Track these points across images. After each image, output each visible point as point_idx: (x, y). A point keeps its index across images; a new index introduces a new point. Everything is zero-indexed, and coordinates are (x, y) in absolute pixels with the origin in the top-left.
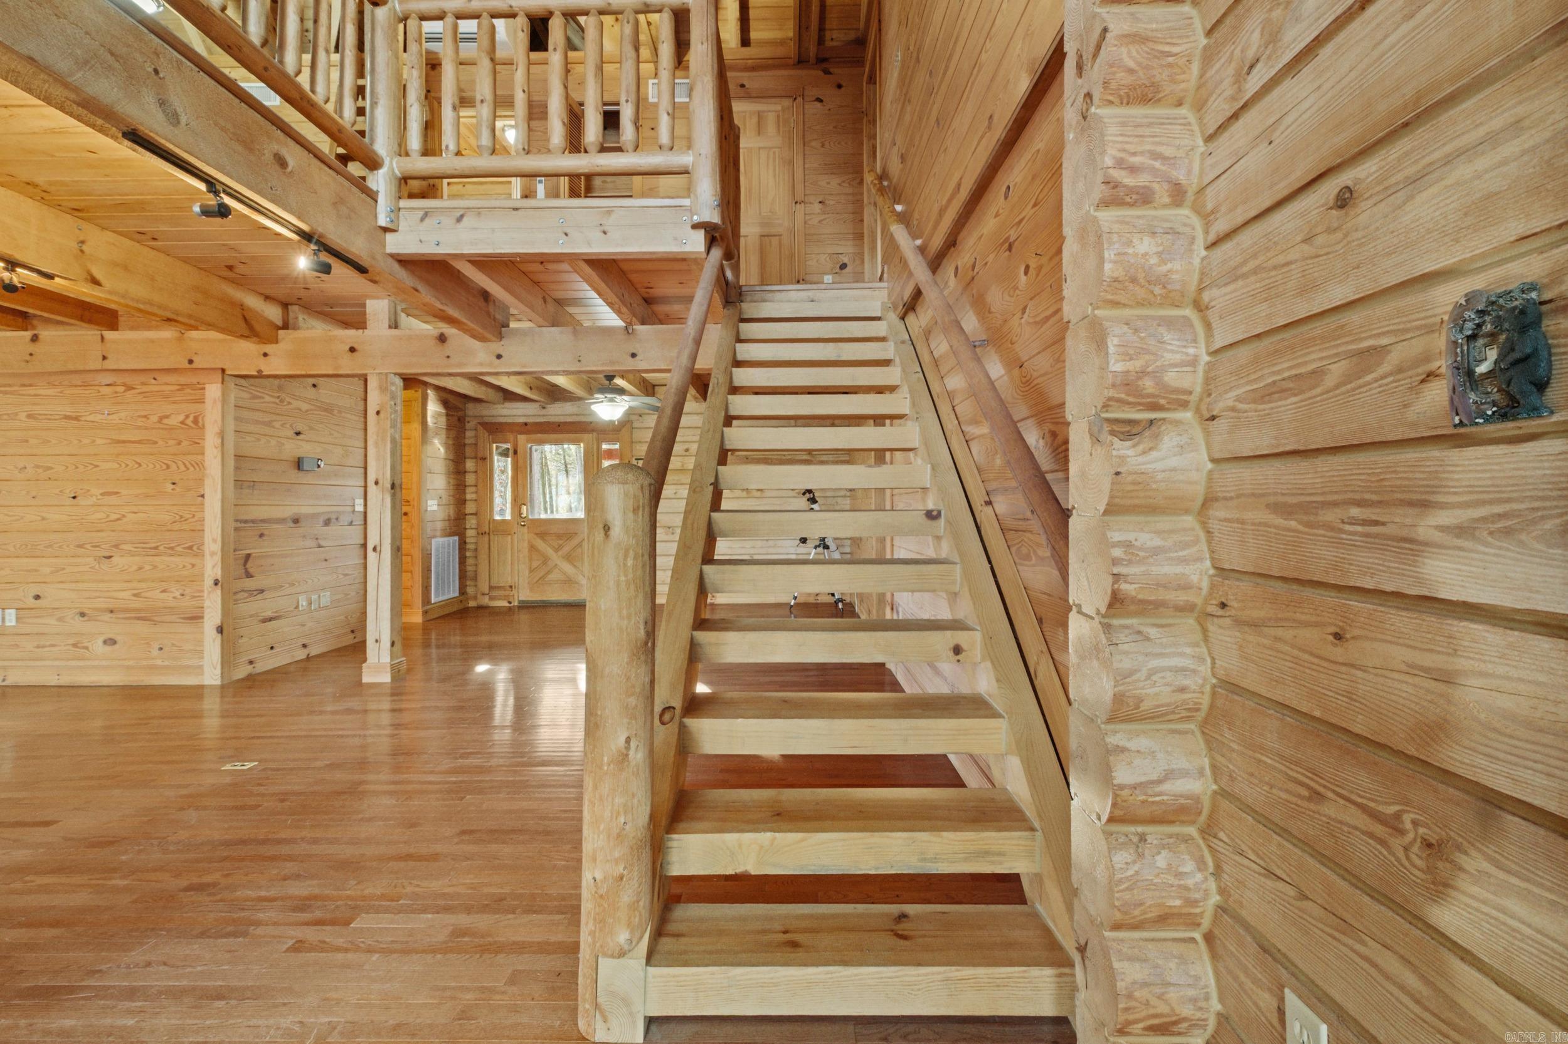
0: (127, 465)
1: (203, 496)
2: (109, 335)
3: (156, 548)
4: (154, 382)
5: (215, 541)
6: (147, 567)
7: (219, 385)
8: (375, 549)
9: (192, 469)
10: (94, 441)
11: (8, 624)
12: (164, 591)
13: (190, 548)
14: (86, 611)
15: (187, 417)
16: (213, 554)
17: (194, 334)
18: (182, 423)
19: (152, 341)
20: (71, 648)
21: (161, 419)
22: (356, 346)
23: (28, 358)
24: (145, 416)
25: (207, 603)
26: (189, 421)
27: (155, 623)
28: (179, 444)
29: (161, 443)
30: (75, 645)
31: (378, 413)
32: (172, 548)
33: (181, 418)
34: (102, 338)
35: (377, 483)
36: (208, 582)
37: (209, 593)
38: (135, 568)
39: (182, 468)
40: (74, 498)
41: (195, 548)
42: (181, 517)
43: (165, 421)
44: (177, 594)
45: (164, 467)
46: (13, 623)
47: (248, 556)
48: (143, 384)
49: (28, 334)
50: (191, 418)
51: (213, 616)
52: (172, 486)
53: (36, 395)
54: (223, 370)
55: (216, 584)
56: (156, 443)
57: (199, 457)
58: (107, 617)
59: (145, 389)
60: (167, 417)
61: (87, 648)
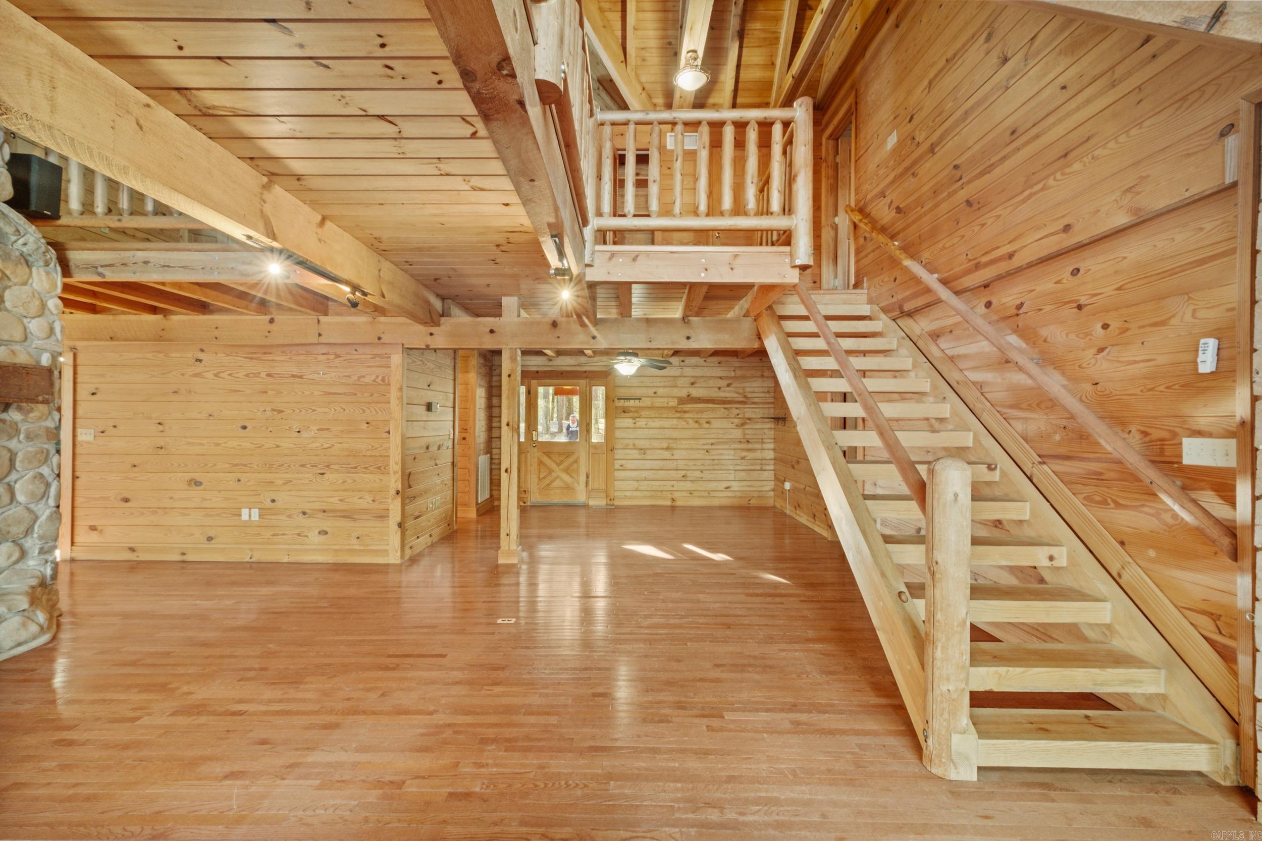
0: (335, 410)
1: (389, 432)
2: (323, 319)
3: (356, 468)
4: (355, 352)
5: (397, 464)
6: (349, 481)
7: (401, 355)
8: (506, 471)
9: (380, 413)
10: (313, 393)
11: (253, 519)
12: (360, 498)
13: (379, 468)
14: (308, 511)
15: (377, 377)
16: (395, 473)
17: (382, 319)
18: (374, 381)
19: (353, 324)
20: (296, 536)
21: (360, 377)
22: (494, 329)
23: (267, 334)
24: (348, 376)
25: (391, 507)
26: (379, 380)
27: (355, 520)
28: (372, 395)
29: (359, 395)
30: (299, 535)
31: (509, 376)
32: (366, 468)
33: (373, 377)
34: (319, 321)
35: (508, 425)
36: (393, 492)
37: (393, 499)
38: (341, 481)
39: (374, 412)
40: (299, 432)
41: (382, 468)
42: (373, 446)
43: (362, 380)
44: (370, 500)
45: (361, 411)
46: (257, 519)
47: (410, 474)
48: (348, 353)
49: (268, 318)
50: (380, 378)
51: (395, 515)
52: (367, 425)
53: (273, 360)
54: (403, 345)
55: (397, 494)
56: (356, 394)
57: (387, 405)
58: (321, 515)
59: (348, 357)
60: (364, 377)
61: (306, 536)
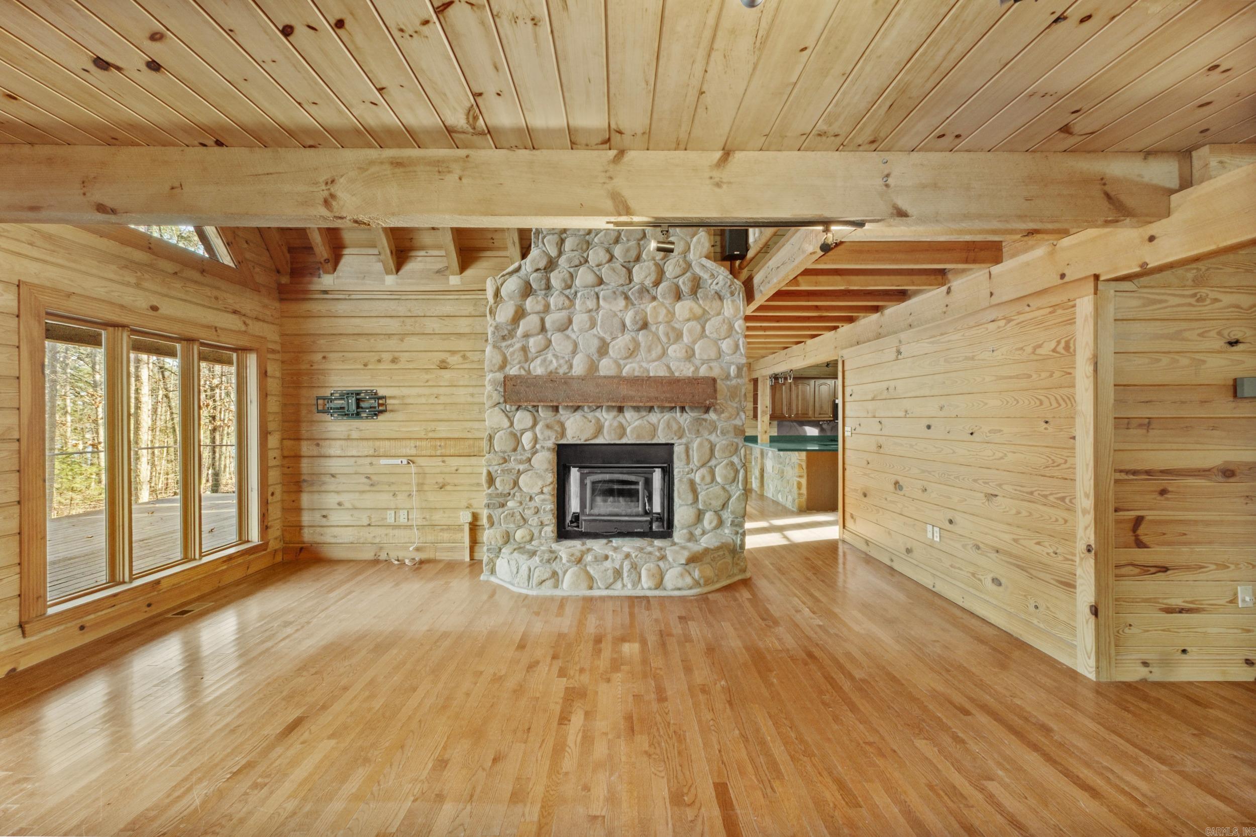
0: (1008, 402)
1: (1074, 438)
2: (996, 269)
3: (1032, 493)
4: (1027, 309)
5: (1087, 496)
6: (1024, 513)
7: (1091, 297)
9: (1063, 405)
10: (984, 379)
11: (935, 539)
12: (1038, 543)
13: (1063, 499)
14: (981, 546)
15: (1059, 342)
16: (1085, 512)
17: (1066, 242)
18: (1054, 350)
19: (1028, 264)
20: (969, 575)
21: (1035, 348)
23: (945, 310)
24: (1022, 349)
25: (1079, 572)
26: (1060, 349)
27: (1032, 577)
28: (1051, 376)
29: (1034, 376)
30: (973, 574)
32: (1045, 496)
33: (1053, 344)
34: (990, 275)
36: (1081, 546)
37: (1082, 559)
38: (1014, 511)
39: (1055, 405)
40: (972, 434)
41: (1067, 500)
42: (1054, 462)
43: (1039, 351)
44: (1051, 551)
45: (1038, 403)
46: (938, 540)
47: (1139, 520)
48: (1019, 313)
49: (945, 288)
50: (1063, 344)
51: (1086, 594)
52: (1046, 425)
53: (949, 341)
54: (1096, 277)
55: (1089, 551)
56: (1030, 376)
57: (1071, 390)
58: (994, 555)
59: (1021, 318)
60: (1040, 346)
61: (980, 580)
